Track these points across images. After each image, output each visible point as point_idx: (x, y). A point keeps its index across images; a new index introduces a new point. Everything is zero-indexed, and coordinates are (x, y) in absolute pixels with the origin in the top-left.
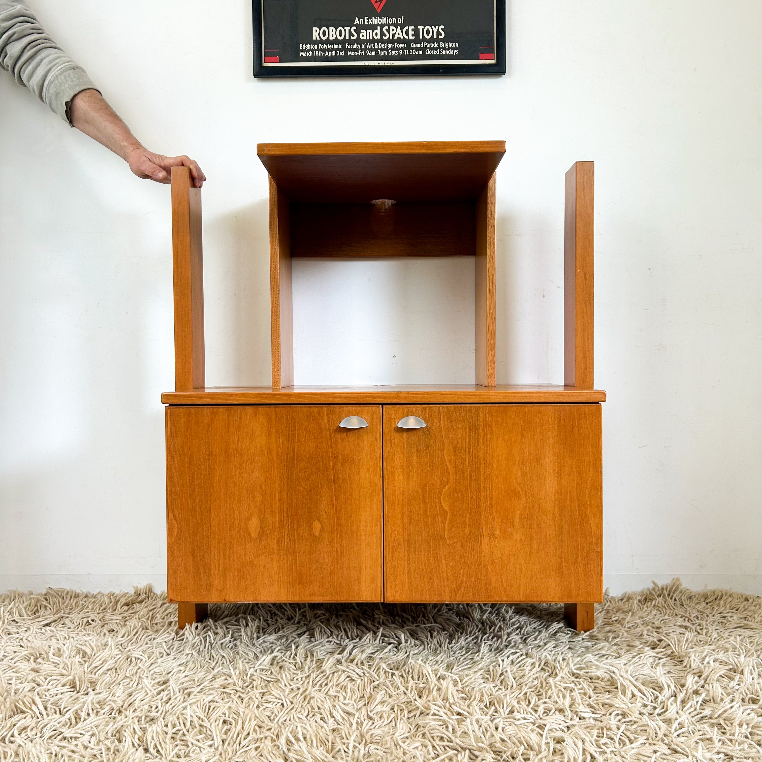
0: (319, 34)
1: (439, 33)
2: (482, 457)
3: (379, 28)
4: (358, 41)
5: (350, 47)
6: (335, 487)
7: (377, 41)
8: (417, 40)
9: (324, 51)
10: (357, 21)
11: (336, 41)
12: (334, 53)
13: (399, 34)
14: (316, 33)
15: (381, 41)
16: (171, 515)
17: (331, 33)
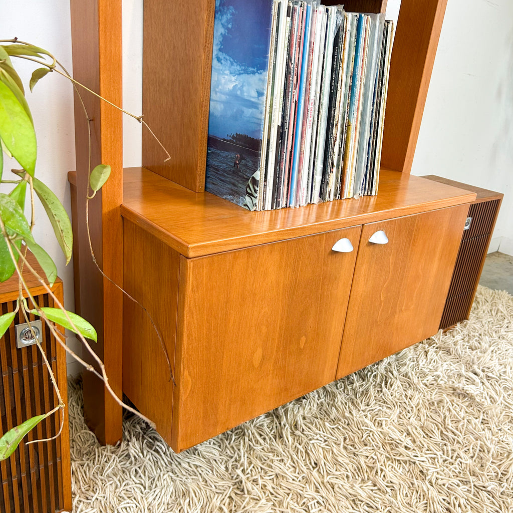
2: (409, 255)
6: (320, 304)
16: (186, 373)
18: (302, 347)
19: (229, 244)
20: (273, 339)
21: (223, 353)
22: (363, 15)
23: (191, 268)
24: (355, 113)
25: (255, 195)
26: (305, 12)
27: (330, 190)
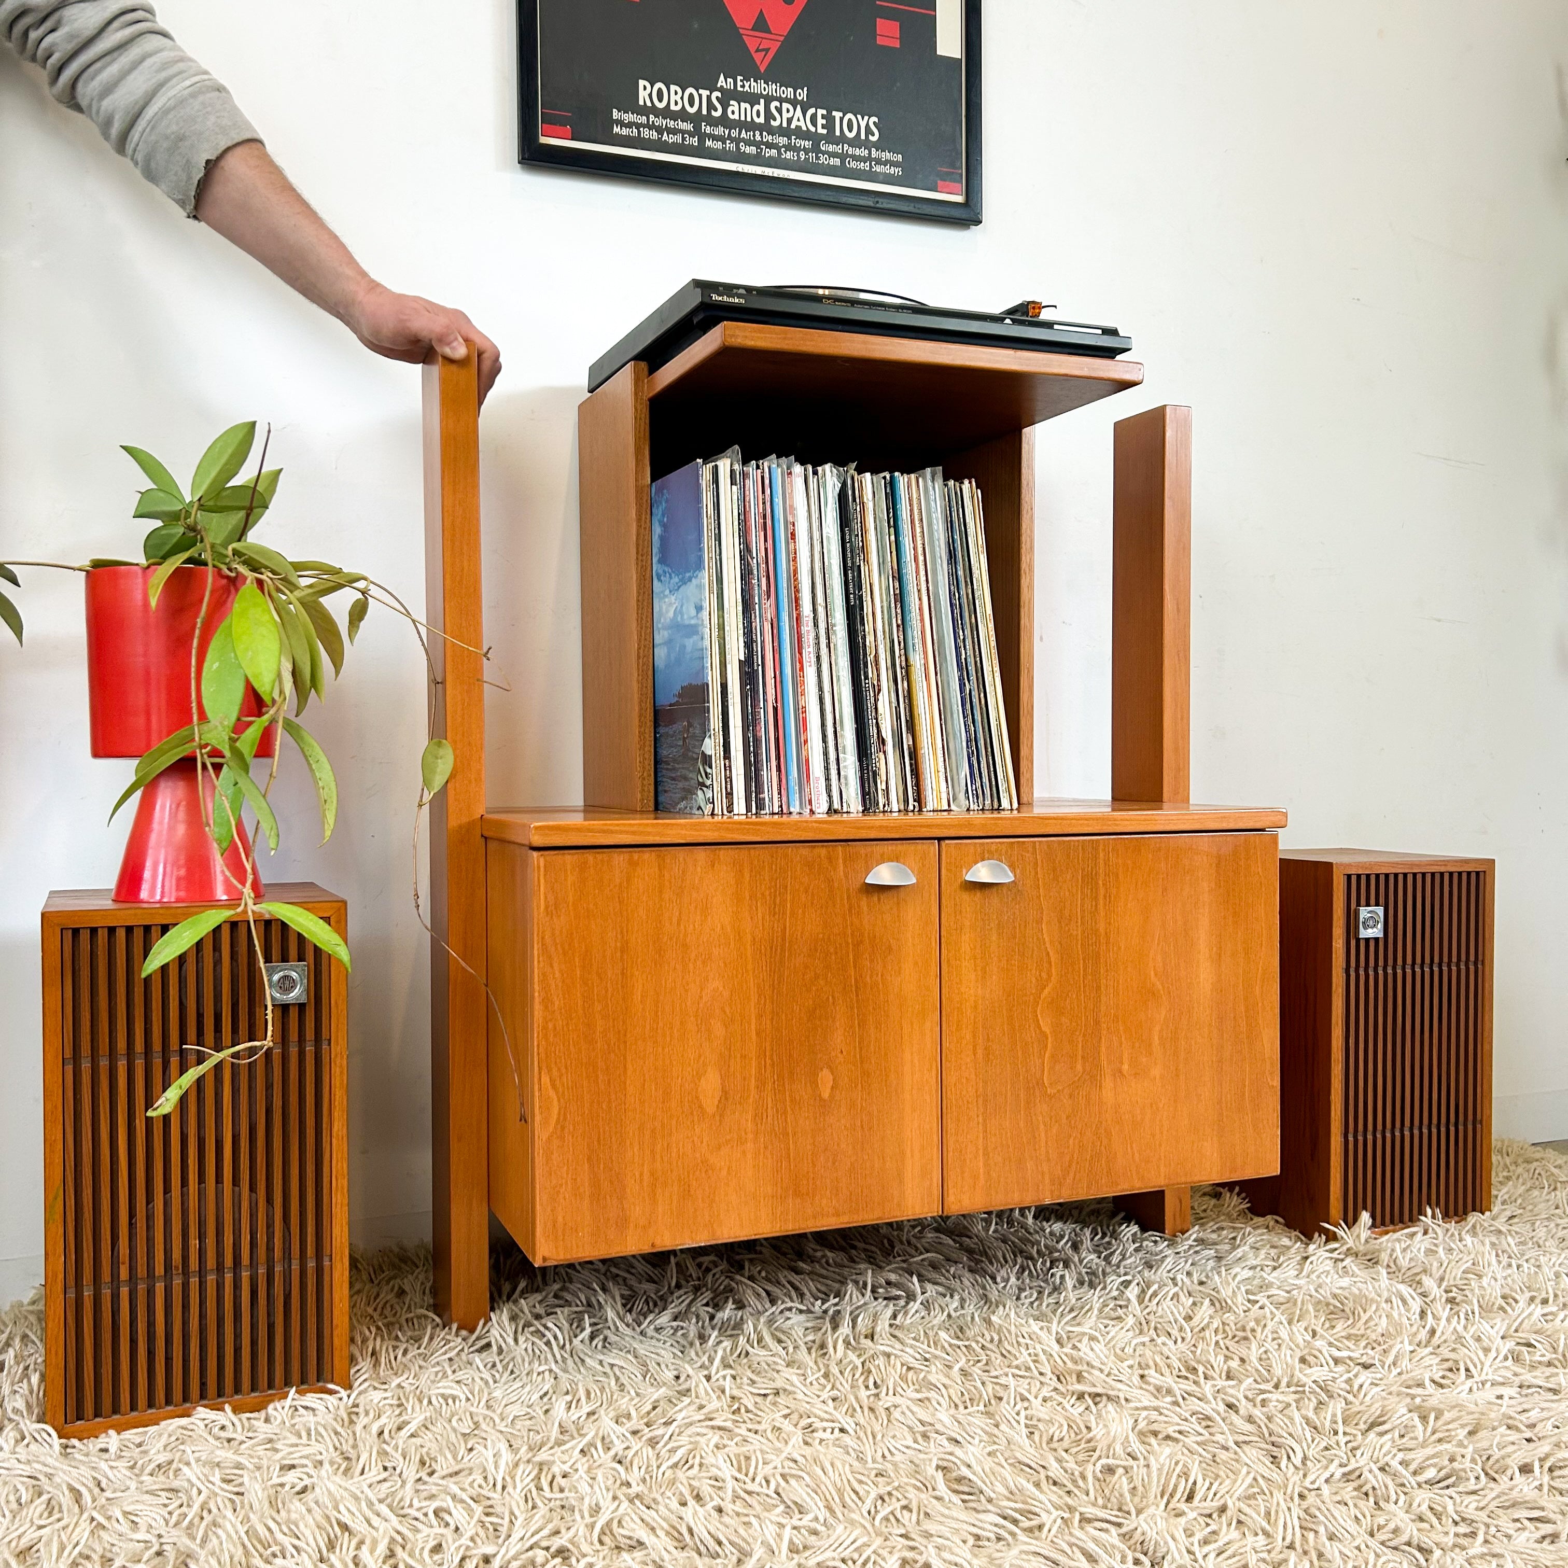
0: (650, 95)
1: (869, 131)
2: (1102, 931)
3: (762, 101)
4: (724, 121)
5: (708, 130)
6: (857, 1001)
7: (761, 128)
8: (830, 138)
9: (660, 130)
10: (721, 82)
11: (682, 115)
12: (678, 139)
13: (800, 120)
14: (645, 92)
15: (766, 128)
16: (545, 1079)
17: (673, 98)
18: (826, 1095)
19: (612, 832)
20: (743, 1057)
21: (625, 1058)
22: (896, 474)
23: (542, 869)
24: (918, 641)
25: (708, 782)
26: (767, 475)
27: (884, 787)
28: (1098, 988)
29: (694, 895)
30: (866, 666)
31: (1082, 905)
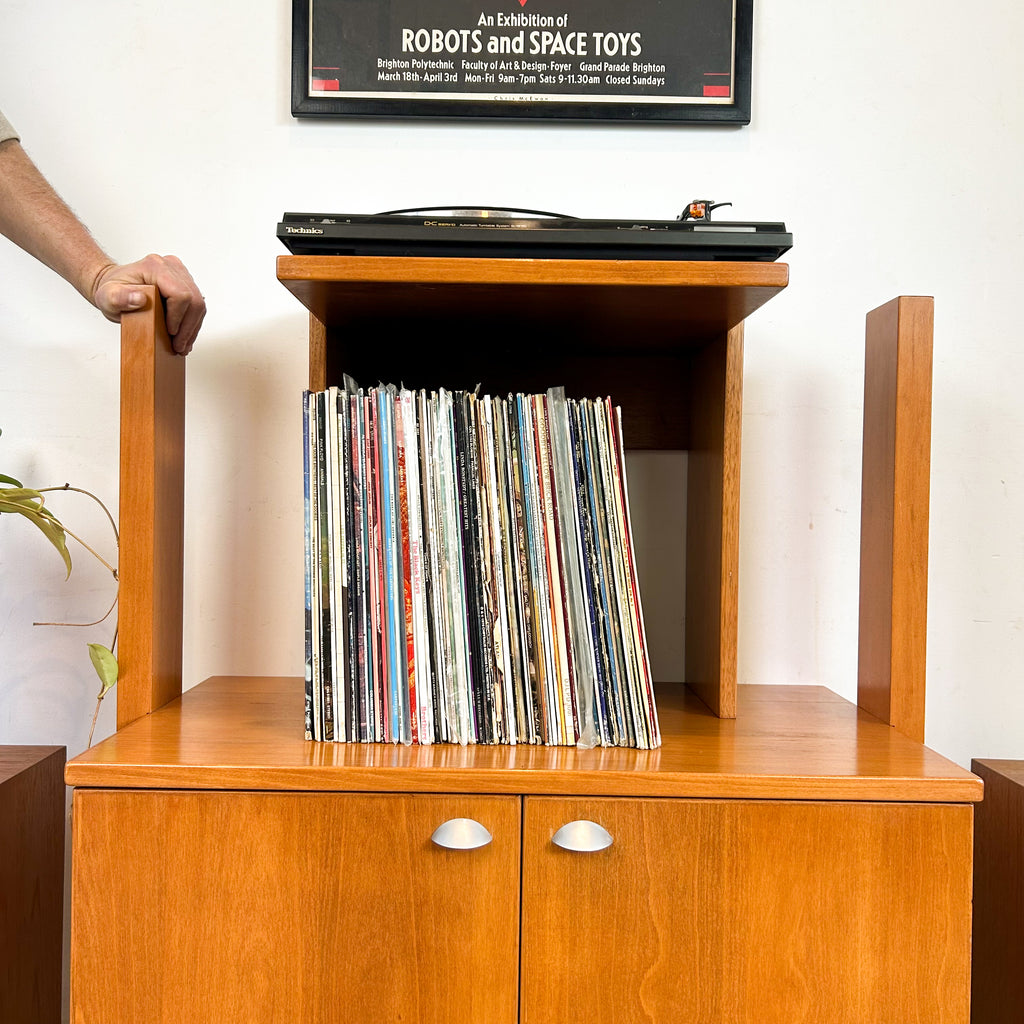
0: (413, 42)
1: (630, 47)
2: (726, 908)
3: (522, 33)
4: (485, 56)
5: (468, 66)
6: (419, 965)
7: (519, 58)
8: (591, 58)
9: (421, 72)
10: (482, 20)
11: (444, 55)
12: (438, 78)
13: (559, 45)
14: (408, 39)
15: (526, 57)
17: (435, 41)
24: (542, 567)
25: (306, 709)
26: (375, 403)
27: (500, 719)
28: (719, 972)
29: (238, 842)
30: (481, 593)
31: (700, 878)
